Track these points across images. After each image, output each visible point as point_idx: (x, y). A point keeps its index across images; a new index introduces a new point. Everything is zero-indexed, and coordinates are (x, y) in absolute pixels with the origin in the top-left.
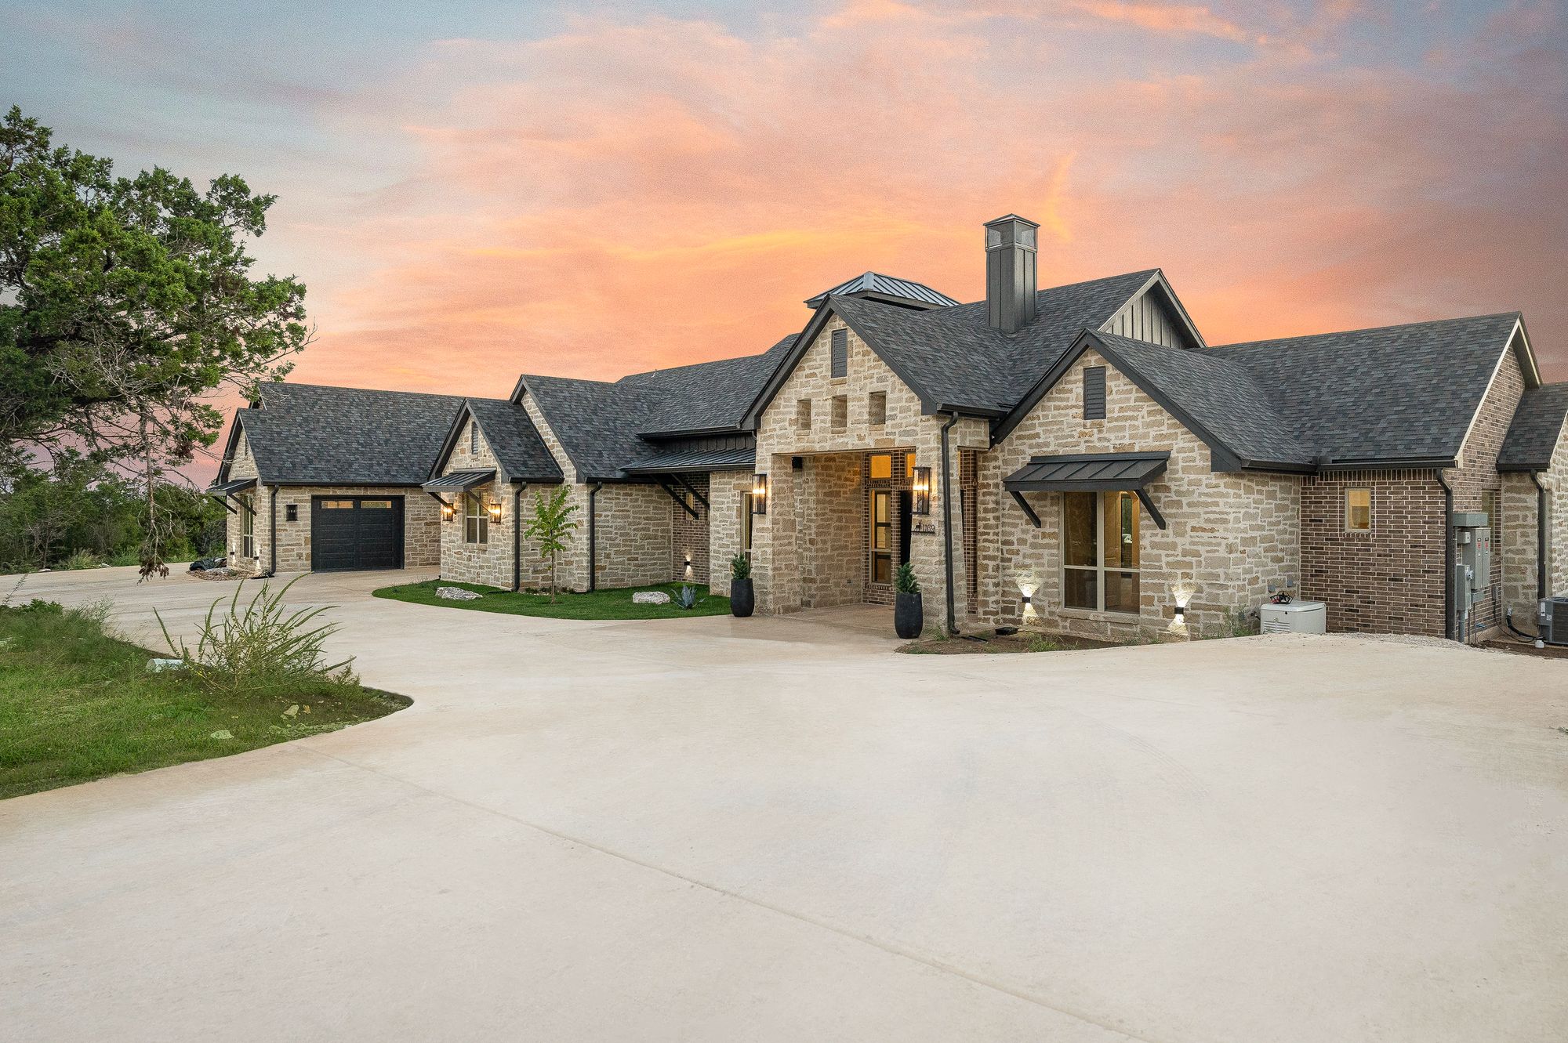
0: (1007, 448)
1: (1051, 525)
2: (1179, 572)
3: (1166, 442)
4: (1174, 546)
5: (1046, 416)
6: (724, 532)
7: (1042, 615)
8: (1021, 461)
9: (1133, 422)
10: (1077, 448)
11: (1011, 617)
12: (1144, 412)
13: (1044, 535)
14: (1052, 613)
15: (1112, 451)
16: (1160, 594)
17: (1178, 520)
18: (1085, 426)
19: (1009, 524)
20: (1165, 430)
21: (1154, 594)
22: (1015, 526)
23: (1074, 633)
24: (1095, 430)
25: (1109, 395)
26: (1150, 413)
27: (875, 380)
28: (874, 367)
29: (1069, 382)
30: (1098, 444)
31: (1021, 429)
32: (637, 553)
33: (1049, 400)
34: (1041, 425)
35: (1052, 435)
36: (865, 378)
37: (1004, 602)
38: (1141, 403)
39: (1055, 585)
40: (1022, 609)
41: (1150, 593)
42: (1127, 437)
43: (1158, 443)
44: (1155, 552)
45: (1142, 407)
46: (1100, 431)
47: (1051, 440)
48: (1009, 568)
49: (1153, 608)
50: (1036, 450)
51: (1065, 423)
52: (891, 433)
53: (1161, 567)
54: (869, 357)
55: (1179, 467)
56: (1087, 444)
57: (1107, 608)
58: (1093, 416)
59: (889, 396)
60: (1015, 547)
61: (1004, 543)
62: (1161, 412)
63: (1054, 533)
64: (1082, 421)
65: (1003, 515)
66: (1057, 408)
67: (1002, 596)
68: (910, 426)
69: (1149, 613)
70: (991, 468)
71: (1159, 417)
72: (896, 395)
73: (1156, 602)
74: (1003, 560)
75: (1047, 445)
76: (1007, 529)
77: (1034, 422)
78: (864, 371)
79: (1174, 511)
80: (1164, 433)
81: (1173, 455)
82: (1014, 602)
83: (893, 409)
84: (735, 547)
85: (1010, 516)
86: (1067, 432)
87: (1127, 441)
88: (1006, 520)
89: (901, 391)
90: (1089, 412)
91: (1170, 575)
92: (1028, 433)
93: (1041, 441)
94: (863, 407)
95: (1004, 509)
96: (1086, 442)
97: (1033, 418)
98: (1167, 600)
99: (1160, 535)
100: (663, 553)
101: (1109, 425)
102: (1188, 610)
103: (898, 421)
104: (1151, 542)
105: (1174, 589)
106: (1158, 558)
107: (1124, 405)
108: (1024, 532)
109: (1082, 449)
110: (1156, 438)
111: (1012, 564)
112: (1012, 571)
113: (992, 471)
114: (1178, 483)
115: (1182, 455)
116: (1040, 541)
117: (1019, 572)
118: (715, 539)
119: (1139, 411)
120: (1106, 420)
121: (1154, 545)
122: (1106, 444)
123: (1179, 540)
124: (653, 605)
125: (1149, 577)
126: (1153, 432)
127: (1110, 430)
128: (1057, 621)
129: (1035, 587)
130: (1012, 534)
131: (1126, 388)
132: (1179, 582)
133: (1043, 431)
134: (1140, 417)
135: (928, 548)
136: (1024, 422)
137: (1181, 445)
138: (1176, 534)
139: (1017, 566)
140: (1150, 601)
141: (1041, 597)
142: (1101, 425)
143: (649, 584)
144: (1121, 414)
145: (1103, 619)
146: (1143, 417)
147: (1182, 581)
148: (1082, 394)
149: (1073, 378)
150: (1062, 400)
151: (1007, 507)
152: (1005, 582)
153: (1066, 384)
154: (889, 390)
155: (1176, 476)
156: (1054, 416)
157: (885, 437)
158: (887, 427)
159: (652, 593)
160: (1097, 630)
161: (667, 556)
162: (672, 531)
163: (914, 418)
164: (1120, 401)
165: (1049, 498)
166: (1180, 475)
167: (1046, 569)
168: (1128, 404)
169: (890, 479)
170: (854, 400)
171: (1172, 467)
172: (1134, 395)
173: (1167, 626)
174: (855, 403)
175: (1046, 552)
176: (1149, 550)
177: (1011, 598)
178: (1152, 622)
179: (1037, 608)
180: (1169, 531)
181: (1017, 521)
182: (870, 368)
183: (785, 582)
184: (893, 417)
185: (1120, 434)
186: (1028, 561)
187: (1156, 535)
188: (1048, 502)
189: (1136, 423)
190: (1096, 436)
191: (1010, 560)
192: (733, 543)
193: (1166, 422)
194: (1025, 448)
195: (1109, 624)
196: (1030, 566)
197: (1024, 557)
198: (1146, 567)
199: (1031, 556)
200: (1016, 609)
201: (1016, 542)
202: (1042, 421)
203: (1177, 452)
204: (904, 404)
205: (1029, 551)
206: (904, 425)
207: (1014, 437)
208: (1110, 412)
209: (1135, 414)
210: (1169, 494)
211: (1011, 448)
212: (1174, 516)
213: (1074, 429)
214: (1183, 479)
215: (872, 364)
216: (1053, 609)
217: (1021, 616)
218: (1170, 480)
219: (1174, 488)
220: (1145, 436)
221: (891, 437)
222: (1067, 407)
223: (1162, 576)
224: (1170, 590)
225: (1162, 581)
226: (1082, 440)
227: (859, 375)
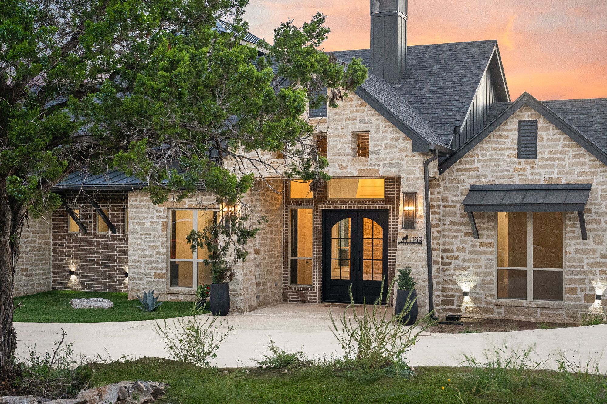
0: (447, 178)
1: (488, 237)
2: (598, 270)
3: (588, 178)
4: (594, 251)
5: (485, 155)
6: (146, 244)
7: (479, 305)
8: (460, 188)
9: (560, 162)
10: (511, 180)
11: (450, 307)
12: (570, 155)
13: (482, 245)
14: (488, 303)
15: (543, 182)
16: (582, 286)
17: (597, 233)
18: (519, 164)
19: (449, 236)
20: (587, 169)
21: (577, 286)
22: (455, 237)
23: (508, 317)
24: (528, 167)
25: (540, 141)
26: (574, 156)
27: (358, 121)
28: (357, 111)
29: (506, 130)
30: (531, 178)
31: (460, 163)
32: (27, 264)
33: (487, 142)
34: (479, 161)
35: (489, 169)
36: (347, 119)
37: (443, 296)
38: (567, 149)
39: (491, 282)
40: (461, 300)
41: (573, 286)
42: (556, 172)
43: (581, 178)
44: (578, 256)
45: (568, 152)
46: (532, 168)
47: (489, 172)
48: (449, 270)
49: (576, 296)
50: (475, 180)
51: (501, 161)
52: (375, 165)
53: (583, 267)
54: (351, 103)
55: (599, 195)
56: (520, 177)
57: (534, 298)
58: (526, 156)
59: (372, 136)
60: (455, 254)
61: (444, 251)
62: (584, 156)
63: (491, 243)
64: (517, 160)
65: (443, 230)
66: (493, 149)
67: (442, 291)
68: (395, 159)
69: (572, 300)
70: (435, 193)
71: (582, 159)
72: (381, 134)
73: (578, 292)
74: (443, 264)
75: (485, 176)
76: (447, 240)
77: (473, 159)
78: (346, 114)
79: (594, 226)
80: (586, 171)
81: (594, 186)
82: (454, 296)
83: (376, 146)
84: (161, 257)
85: (450, 230)
86: (503, 167)
87: (555, 176)
88: (446, 233)
89: (385, 132)
90: (522, 153)
91: (590, 272)
92: (467, 167)
93: (479, 173)
94: (346, 143)
95: (444, 225)
96: (520, 175)
97: (472, 156)
98: (588, 290)
99: (582, 244)
100: (45, 264)
101: (540, 163)
102: (604, 296)
103: (382, 155)
104: (575, 249)
105: (593, 282)
106: (581, 260)
107: (553, 149)
108: (462, 242)
109: (516, 180)
110: (579, 174)
111: (452, 267)
112: (452, 272)
113: (436, 196)
114: (597, 207)
115: (600, 187)
116: (478, 249)
117: (458, 272)
118: (134, 250)
119: (566, 154)
120: (537, 160)
121: (577, 251)
122: (537, 177)
123: (598, 247)
124: (101, 309)
125: (572, 274)
126: (577, 170)
127: (541, 167)
128: (493, 309)
129: (472, 284)
130: (452, 244)
131: (554, 137)
132: (598, 277)
133: (482, 166)
134: (567, 159)
135: (414, 255)
136: (464, 158)
137: (601, 179)
138: (596, 243)
139: (455, 269)
140: (573, 291)
141: (477, 290)
142: (533, 163)
143: (35, 293)
144: (551, 156)
145: (534, 306)
146: (569, 159)
147: (600, 276)
148: (517, 140)
149: (509, 127)
150: (499, 143)
151: (447, 223)
152: (444, 280)
153: (502, 131)
154: (372, 131)
155: (596, 202)
156: (491, 155)
157: (369, 167)
158: (371, 159)
159: (95, 299)
160: (529, 314)
161: (47, 266)
162: (52, 244)
163: (399, 154)
164: (550, 146)
165: (486, 216)
166: (599, 201)
167: (483, 270)
168: (557, 149)
169: (312, 200)
170: (335, 136)
171: (592, 196)
172: (562, 143)
173: (588, 308)
174: (336, 139)
175: (483, 257)
176: (573, 255)
177: (450, 293)
178: (575, 306)
179: (474, 300)
180: (590, 241)
181: (456, 234)
182: (352, 112)
183: (248, 286)
184: (375, 152)
185: (550, 171)
186: (466, 264)
187: (579, 244)
188: (486, 219)
189: (563, 163)
190: (529, 171)
191: (450, 264)
192: (158, 254)
193: (588, 163)
194: (466, 178)
195: (539, 309)
196: (469, 268)
197: (463, 261)
198: (570, 267)
199: (469, 261)
200: (456, 301)
201: (455, 250)
202: (480, 158)
203: (597, 185)
204: (388, 142)
205: (468, 256)
206: (389, 159)
207: (454, 170)
208: (541, 154)
209: (563, 156)
210: (590, 215)
211: (452, 178)
212: (594, 230)
213: (509, 165)
214: (601, 204)
215: (355, 109)
216: (489, 299)
217: (460, 306)
218: (591, 204)
219: (593, 210)
220: (571, 172)
221: (376, 168)
222: (503, 149)
223: (584, 273)
224: (590, 283)
225: (583, 277)
226: (516, 174)
227: (341, 117)
